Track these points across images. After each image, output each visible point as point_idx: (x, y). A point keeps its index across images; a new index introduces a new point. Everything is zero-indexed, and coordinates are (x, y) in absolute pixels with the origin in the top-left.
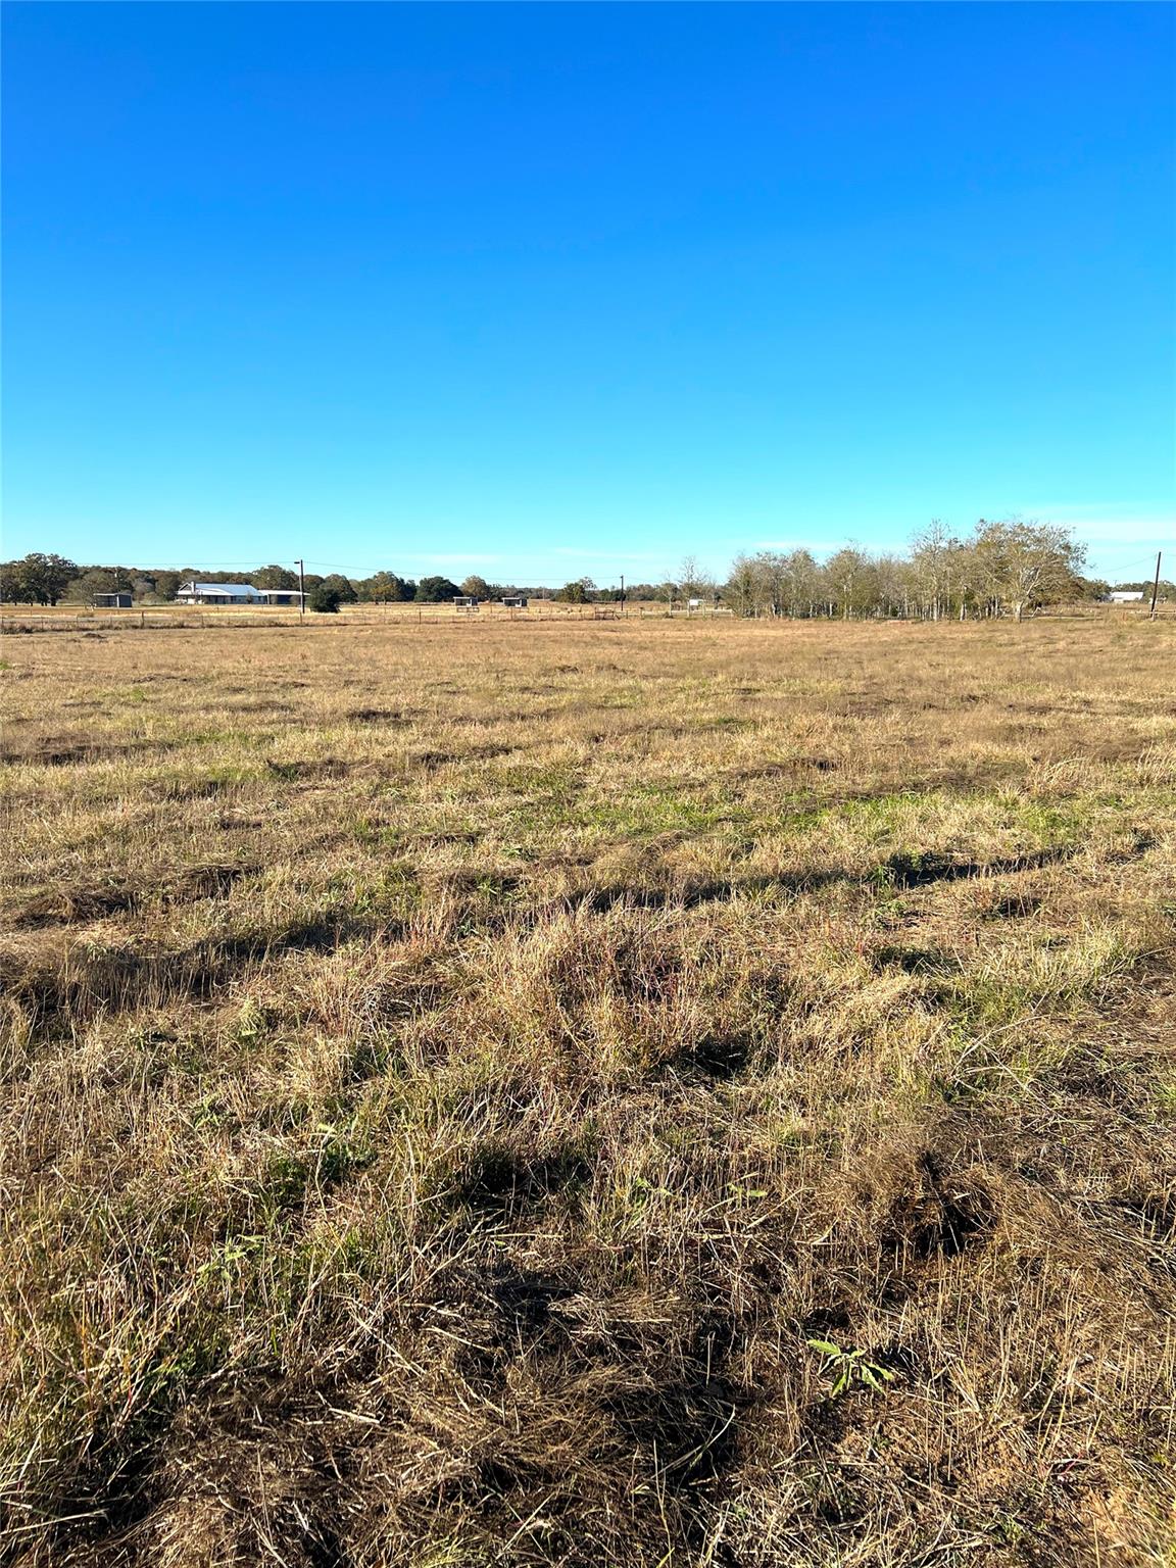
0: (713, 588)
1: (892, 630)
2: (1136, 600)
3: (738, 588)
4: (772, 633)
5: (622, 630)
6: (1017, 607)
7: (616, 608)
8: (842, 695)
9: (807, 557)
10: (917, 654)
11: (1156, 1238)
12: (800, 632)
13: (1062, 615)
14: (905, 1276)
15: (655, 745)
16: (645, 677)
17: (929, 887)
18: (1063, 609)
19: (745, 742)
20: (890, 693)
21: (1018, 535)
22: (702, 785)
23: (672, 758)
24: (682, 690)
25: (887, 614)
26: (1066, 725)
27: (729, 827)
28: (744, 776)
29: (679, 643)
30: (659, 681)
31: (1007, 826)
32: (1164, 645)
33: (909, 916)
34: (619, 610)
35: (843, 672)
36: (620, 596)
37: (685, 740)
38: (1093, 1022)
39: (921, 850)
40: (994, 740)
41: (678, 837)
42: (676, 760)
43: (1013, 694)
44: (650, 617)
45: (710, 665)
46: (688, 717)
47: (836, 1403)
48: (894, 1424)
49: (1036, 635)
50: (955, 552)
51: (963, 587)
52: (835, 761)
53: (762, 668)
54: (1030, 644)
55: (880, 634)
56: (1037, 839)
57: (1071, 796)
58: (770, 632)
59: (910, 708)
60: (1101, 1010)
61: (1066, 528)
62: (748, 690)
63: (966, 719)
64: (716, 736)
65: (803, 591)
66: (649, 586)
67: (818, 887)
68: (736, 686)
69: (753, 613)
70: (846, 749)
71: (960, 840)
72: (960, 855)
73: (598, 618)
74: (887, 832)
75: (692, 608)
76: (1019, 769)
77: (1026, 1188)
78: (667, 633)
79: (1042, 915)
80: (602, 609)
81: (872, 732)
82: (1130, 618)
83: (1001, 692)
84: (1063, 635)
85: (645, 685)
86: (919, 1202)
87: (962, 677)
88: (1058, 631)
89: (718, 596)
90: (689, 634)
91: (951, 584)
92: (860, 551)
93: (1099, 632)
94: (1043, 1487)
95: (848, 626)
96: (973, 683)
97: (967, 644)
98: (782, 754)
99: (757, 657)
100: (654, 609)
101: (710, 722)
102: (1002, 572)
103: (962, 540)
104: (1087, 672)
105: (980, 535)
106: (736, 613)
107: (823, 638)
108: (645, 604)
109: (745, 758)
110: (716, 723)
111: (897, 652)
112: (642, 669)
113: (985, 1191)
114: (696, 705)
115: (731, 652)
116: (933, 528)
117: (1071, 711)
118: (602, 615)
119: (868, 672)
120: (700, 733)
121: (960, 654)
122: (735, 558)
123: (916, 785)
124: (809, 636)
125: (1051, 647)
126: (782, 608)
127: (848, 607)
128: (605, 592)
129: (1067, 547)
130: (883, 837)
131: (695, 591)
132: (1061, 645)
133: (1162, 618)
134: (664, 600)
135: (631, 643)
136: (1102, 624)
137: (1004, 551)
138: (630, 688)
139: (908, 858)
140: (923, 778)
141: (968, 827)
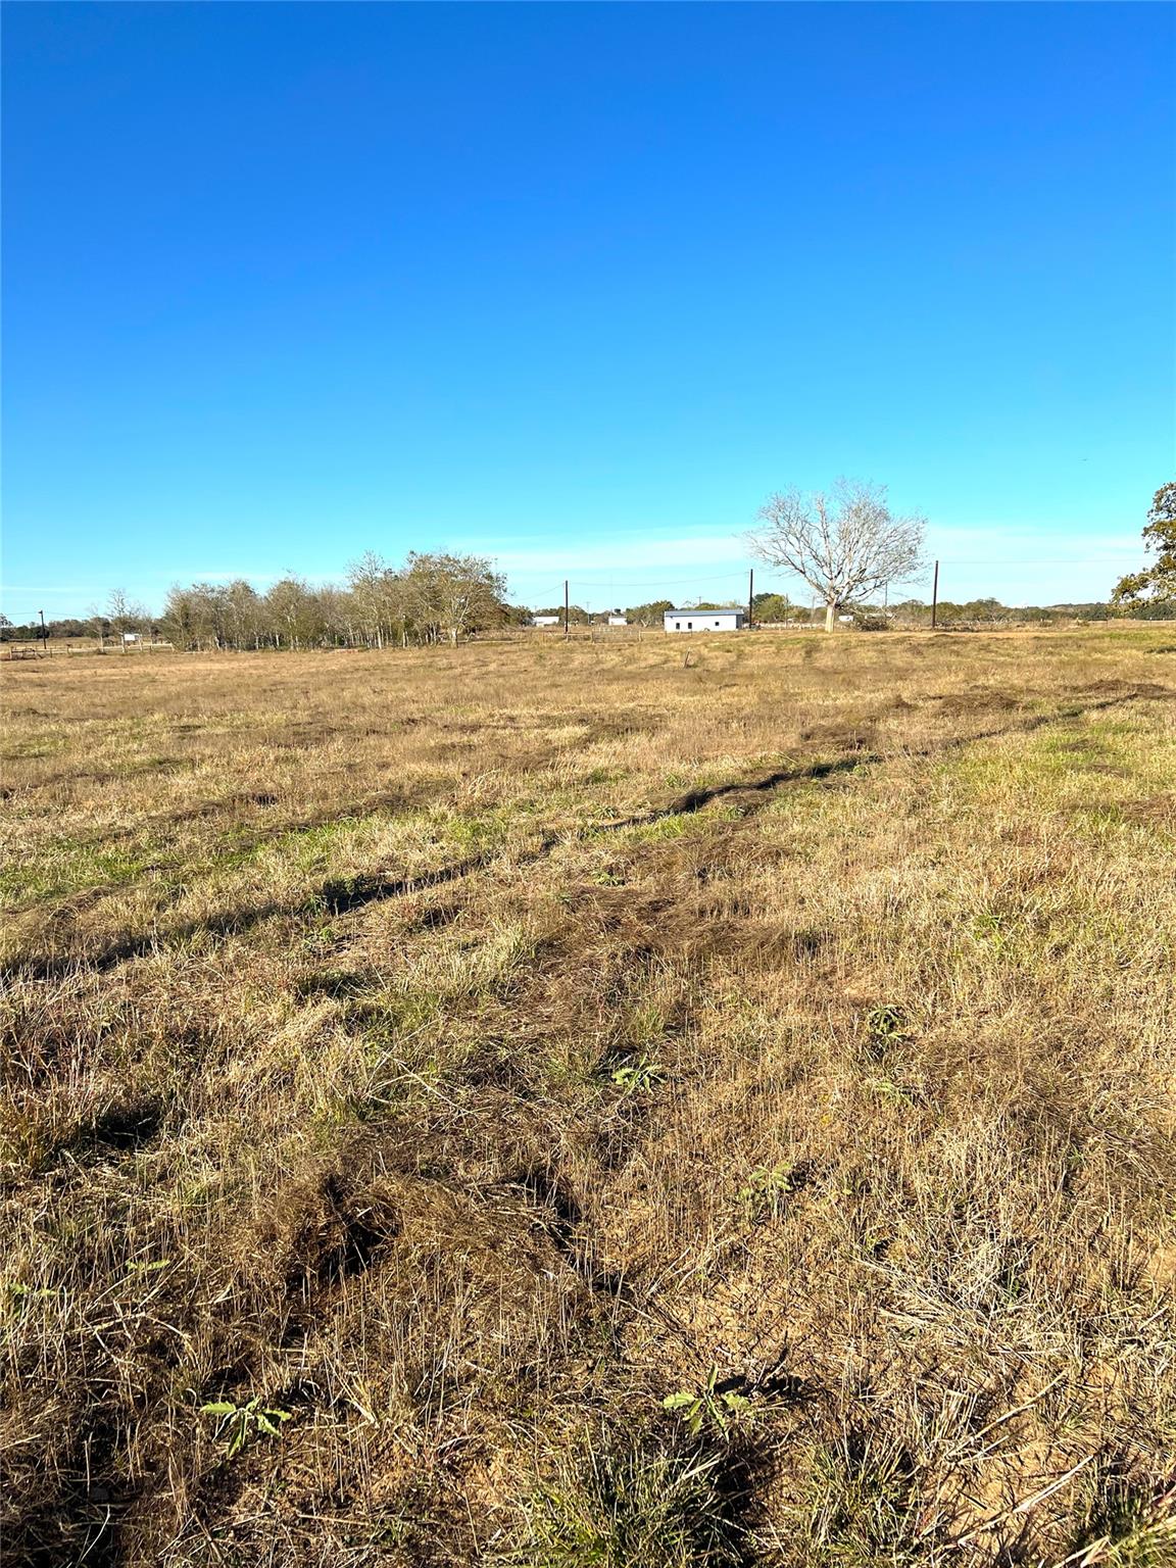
0: (149, 620)
1: (339, 659)
2: (554, 624)
3: (176, 621)
4: (217, 666)
5: (46, 670)
6: (453, 632)
7: (39, 647)
8: (287, 726)
9: (246, 588)
10: (362, 682)
11: (538, 1204)
12: (246, 664)
13: (493, 639)
14: (312, 1308)
15: (78, 794)
16: (70, 720)
17: (362, 910)
18: (494, 634)
19: (182, 783)
20: (334, 722)
21: (446, 566)
22: (129, 834)
23: (96, 808)
24: (114, 731)
25: (334, 642)
26: (493, 741)
27: (156, 877)
28: (177, 819)
29: (113, 681)
30: (87, 724)
31: (434, 841)
32: (576, 663)
33: (339, 943)
34: (41, 648)
35: (288, 704)
36: (42, 633)
37: (113, 786)
38: (498, 1014)
39: (354, 874)
40: (429, 760)
41: (96, 894)
42: (101, 810)
43: (449, 715)
44: (79, 654)
45: (147, 703)
46: (118, 761)
47: (233, 1463)
48: (292, 1464)
49: (471, 659)
50: (391, 582)
51: (402, 615)
52: (275, 795)
53: (204, 703)
54: (465, 668)
55: (327, 663)
56: (462, 849)
57: (494, 806)
58: (214, 666)
59: (353, 735)
60: (503, 1001)
61: (486, 559)
62: (187, 728)
63: (405, 742)
64: (149, 778)
65: (246, 622)
66: (76, 621)
67: (249, 926)
68: (175, 723)
69: (195, 647)
70: (287, 781)
71: (391, 859)
72: (391, 873)
73: (16, 658)
74: (323, 860)
75: (128, 643)
76: (449, 784)
77: (424, 1188)
78: (99, 671)
79: (461, 920)
80: (20, 648)
81: (315, 761)
82: (549, 640)
83: (438, 714)
84: (494, 658)
85: (69, 729)
86: (322, 1229)
87: (404, 701)
88: (490, 654)
89: (156, 629)
90: (125, 671)
91: (391, 613)
92: (300, 581)
93: (524, 654)
94: (430, 1476)
95: (295, 656)
96: (413, 707)
97: (409, 669)
98: (219, 793)
99: (200, 692)
100: (81, 646)
101: (142, 764)
102: (436, 601)
103: (397, 571)
104: (512, 690)
105: (412, 566)
106: (176, 647)
107: (270, 669)
108: (73, 641)
109: (179, 799)
110: (149, 765)
111: (344, 680)
112: (67, 712)
113: (386, 1201)
114: (128, 747)
115: (173, 688)
116: (367, 559)
117: (497, 727)
118: (21, 655)
119: (313, 701)
120: (130, 777)
121: (401, 679)
122: (169, 589)
123: (353, 811)
124: (256, 668)
125: (484, 669)
126: (227, 641)
127: (294, 639)
128: (23, 629)
129: (489, 577)
130: (319, 865)
131: (128, 625)
132: (492, 667)
133: (575, 639)
134: (95, 636)
135: (57, 684)
136: (526, 646)
137: (435, 582)
138: (51, 734)
139: (341, 884)
140: (361, 802)
141: (399, 845)
